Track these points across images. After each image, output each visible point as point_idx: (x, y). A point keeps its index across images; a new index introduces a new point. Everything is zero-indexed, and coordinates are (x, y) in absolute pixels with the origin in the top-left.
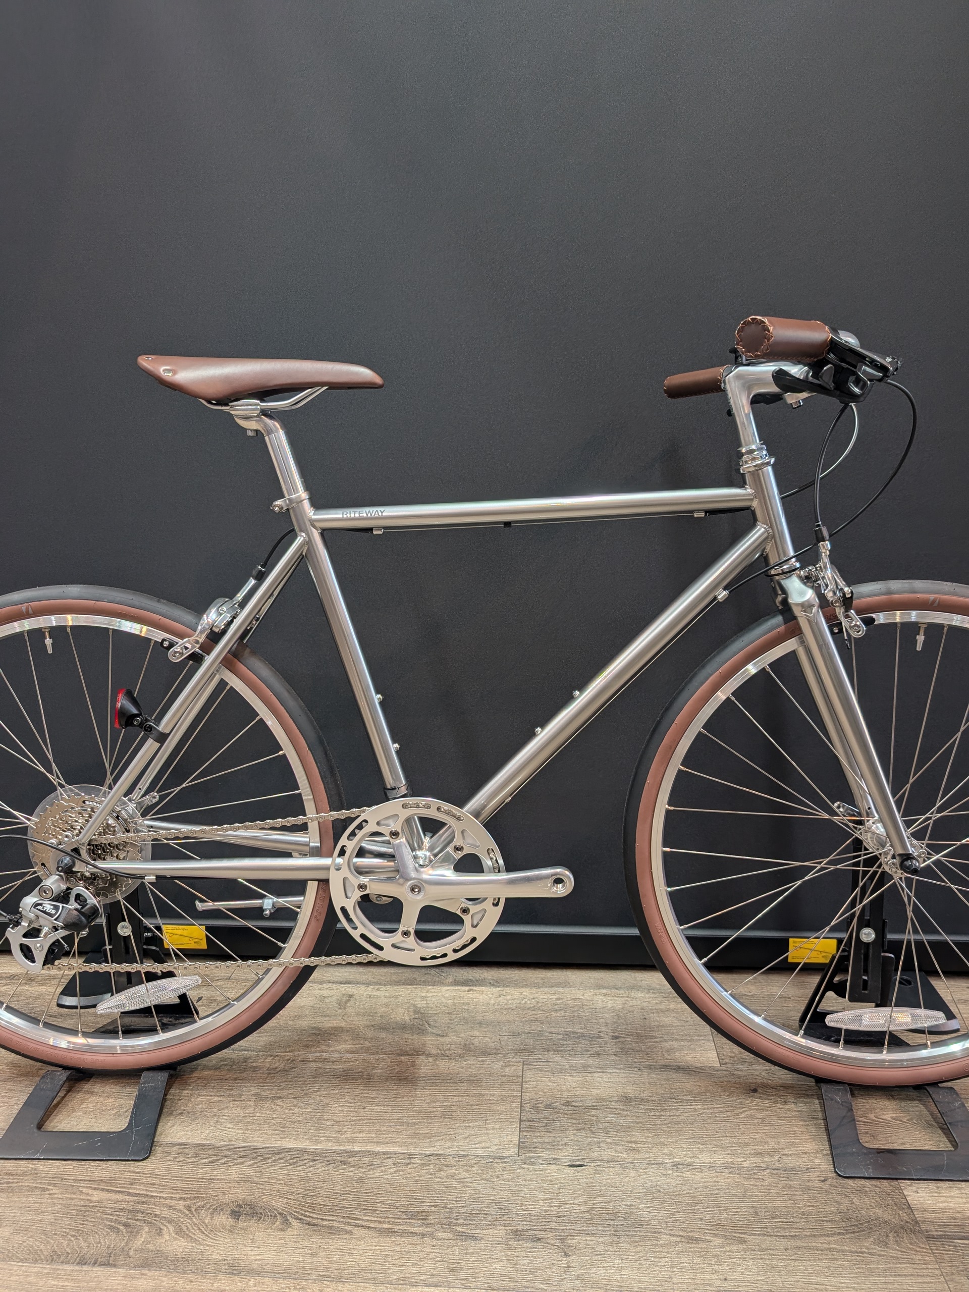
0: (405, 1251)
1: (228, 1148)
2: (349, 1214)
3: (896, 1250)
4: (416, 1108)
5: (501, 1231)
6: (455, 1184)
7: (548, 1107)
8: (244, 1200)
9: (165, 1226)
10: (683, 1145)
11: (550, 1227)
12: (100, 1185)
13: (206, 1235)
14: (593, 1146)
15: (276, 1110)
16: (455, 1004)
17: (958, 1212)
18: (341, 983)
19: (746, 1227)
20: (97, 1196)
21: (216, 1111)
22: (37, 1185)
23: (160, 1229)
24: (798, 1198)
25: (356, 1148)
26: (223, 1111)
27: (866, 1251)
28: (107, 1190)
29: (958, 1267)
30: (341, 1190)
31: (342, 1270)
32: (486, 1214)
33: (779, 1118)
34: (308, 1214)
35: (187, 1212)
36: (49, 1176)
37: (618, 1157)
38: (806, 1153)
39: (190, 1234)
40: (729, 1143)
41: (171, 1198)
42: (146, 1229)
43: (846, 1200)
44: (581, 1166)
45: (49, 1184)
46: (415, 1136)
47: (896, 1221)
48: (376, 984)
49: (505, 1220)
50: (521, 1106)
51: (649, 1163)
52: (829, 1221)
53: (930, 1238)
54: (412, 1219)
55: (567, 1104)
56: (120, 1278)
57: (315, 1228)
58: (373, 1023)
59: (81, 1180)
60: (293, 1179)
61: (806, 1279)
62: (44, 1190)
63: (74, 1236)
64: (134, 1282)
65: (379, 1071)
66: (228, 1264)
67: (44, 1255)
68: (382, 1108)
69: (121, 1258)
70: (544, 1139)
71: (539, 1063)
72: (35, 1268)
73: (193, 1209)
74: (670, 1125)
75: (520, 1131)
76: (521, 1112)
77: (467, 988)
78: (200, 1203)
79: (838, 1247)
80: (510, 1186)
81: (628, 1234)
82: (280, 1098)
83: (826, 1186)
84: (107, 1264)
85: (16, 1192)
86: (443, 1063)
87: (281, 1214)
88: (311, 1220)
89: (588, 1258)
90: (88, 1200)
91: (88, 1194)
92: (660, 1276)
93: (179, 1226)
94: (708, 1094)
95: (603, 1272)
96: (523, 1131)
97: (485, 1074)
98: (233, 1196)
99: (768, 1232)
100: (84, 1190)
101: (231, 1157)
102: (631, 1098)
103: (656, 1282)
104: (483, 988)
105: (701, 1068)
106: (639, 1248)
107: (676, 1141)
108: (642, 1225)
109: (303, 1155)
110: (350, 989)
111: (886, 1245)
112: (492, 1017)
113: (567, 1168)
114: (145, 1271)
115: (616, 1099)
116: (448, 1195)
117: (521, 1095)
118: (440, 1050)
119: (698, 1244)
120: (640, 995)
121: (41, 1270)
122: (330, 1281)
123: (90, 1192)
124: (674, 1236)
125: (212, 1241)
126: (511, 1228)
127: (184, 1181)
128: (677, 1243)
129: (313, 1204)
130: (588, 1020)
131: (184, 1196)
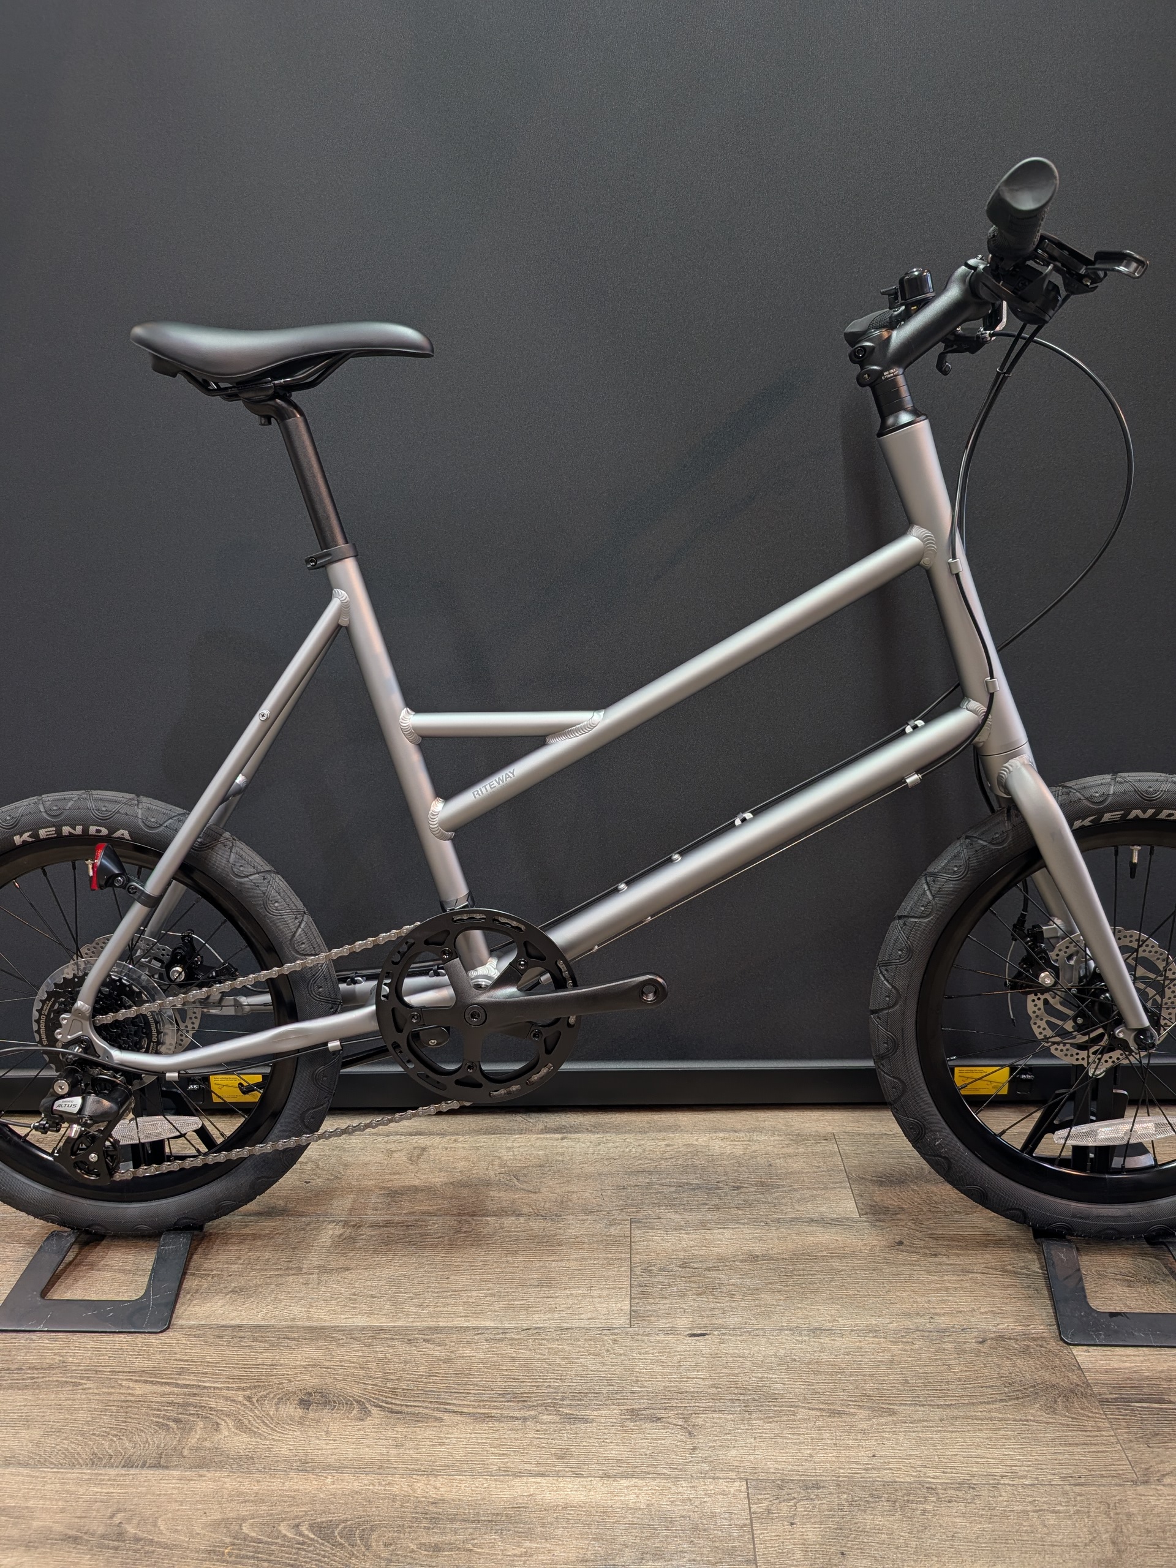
0: (505, 1438)
1: (291, 1329)
2: (437, 1398)
3: (1066, 1416)
4: (509, 1276)
5: (615, 1411)
6: (558, 1361)
7: (662, 1269)
8: (313, 1387)
9: (223, 1420)
10: (819, 1307)
11: (670, 1405)
12: (142, 1377)
13: (272, 1429)
14: (717, 1311)
15: (344, 1283)
16: (547, 1155)
17: (1135, 1372)
18: (411, 1135)
19: (895, 1397)
20: (139, 1389)
21: (273, 1287)
22: (67, 1380)
23: (218, 1424)
24: (953, 1362)
25: (441, 1324)
26: (281, 1286)
27: (1032, 1418)
28: (151, 1382)
29: (1136, 1434)
30: (426, 1372)
31: (433, 1462)
32: (597, 1393)
33: (929, 1273)
34: (389, 1400)
35: (248, 1404)
36: (81, 1368)
37: (746, 1323)
38: (960, 1312)
39: (253, 1428)
40: (873, 1303)
41: (228, 1389)
42: (201, 1425)
43: (1008, 1363)
44: (703, 1335)
45: (82, 1378)
46: (510, 1308)
47: (1065, 1384)
48: (452, 1134)
49: (619, 1399)
50: (631, 1270)
51: (782, 1329)
52: (989, 1387)
53: (1103, 1401)
54: (511, 1401)
55: (684, 1265)
56: (174, 1481)
57: (399, 1415)
58: (452, 1180)
59: (119, 1372)
60: (370, 1362)
61: (966, 1452)
62: (75, 1384)
63: (116, 1435)
64: (192, 1484)
65: (462, 1235)
66: (300, 1460)
67: (82, 1459)
68: (469, 1277)
69: (174, 1458)
70: (659, 1306)
71: (649, 1220)
72: (73, 1474)
73: (254, 1400)
74: (804, 1285)
75: (631, 1298)
76: (631, 1277)
77: (559, 1136)
78: (262, 1393)
79: (1000, 1416)
80: (622, 1360)
81: (760, 1409)
82: (348, 1269)
83: (983, 1348)
84: (158, 1466)
85: (43, 1388)
86: (537, 1224)
87: (357, 1402)
88: (393, 1407)
89: (716, 1438)
90: (129, 1394)
91: (128, 1387)
92: (799, 1454)
93: (240, 1420)
94: (846, 1249)
95: (734, 1452)
96: (635, 1298)
97: (586, 1235)
98: (300, 1383)
99: (920, 1401)
100: (124, 1383)
101: (294, 1339)
102: (758, 1257)
103: (795, 1462)
104: (580, 1135)
105: (838, 1220)
106: (773, 1425)
107: (812, 1303)
108: (776, 1399)
109: (379, 1333)
110: (421, 1140)
111: (1054, 1412)
112: (592, 1169)
113: (687, 1338)
114: (203, 1472)
115: (741, 1258)
116: (551, 1373)
117: (631, 1258)
118: (533, 1209)
119: (842, 1417)
120: (763, 1138)
121: (80, 1476)
122: (421, 1475)
123: (131, 1384)
124: (813, 1409)
125: (279, 1435)
126: (626, 1408)
127: (242, 1368)
128: (817, 1418)
129: (394, 1389)
130: (704, 1169)
131: (242, 1385)
